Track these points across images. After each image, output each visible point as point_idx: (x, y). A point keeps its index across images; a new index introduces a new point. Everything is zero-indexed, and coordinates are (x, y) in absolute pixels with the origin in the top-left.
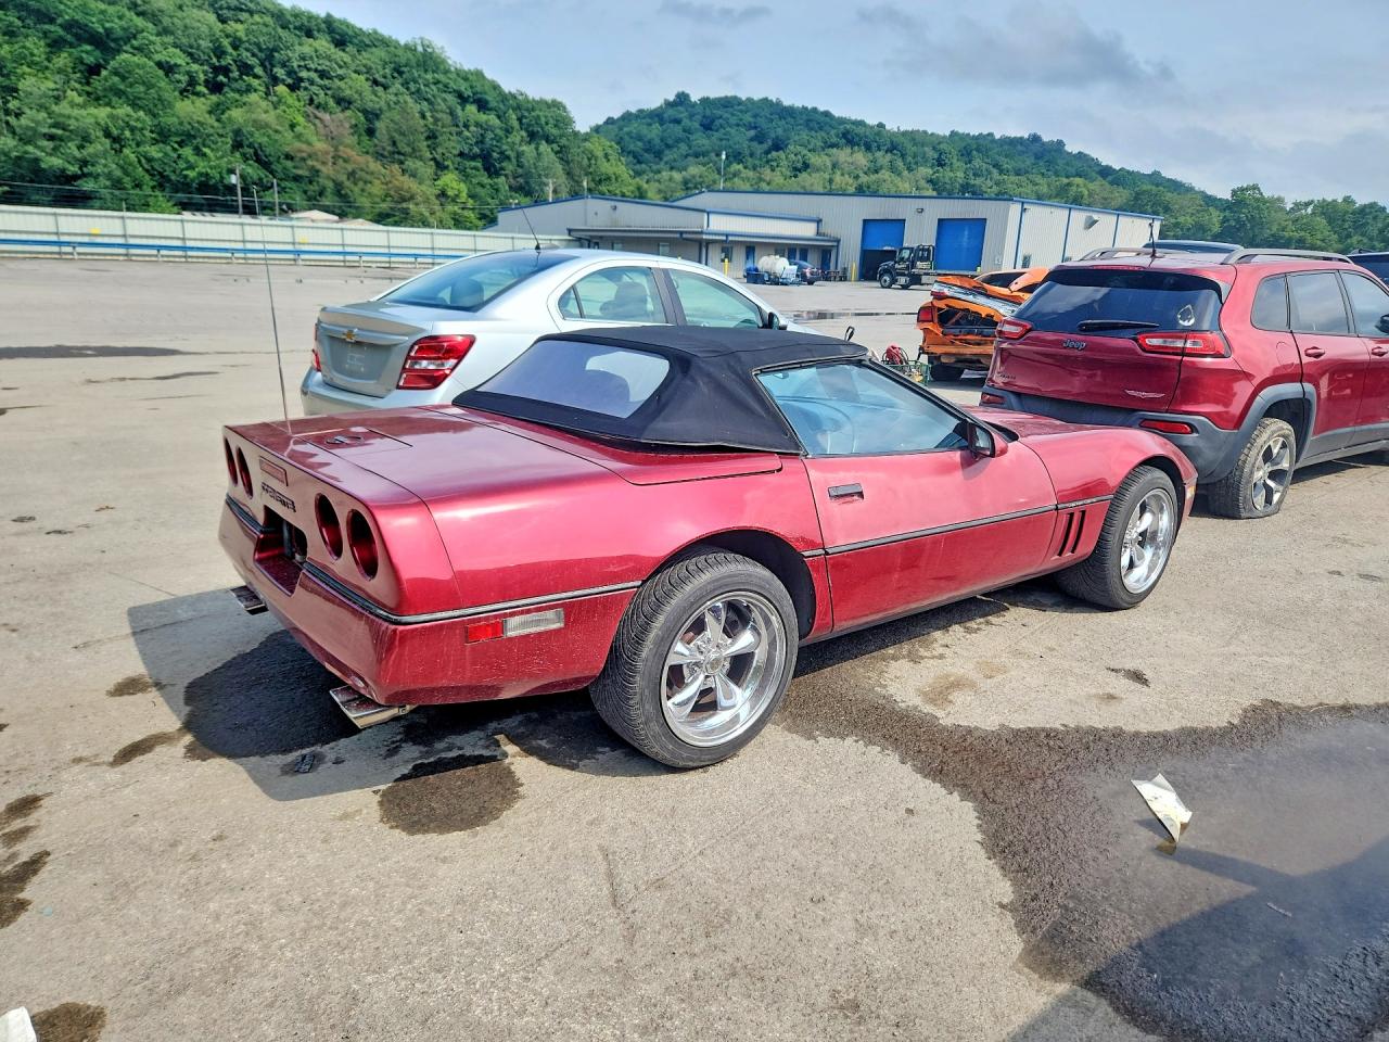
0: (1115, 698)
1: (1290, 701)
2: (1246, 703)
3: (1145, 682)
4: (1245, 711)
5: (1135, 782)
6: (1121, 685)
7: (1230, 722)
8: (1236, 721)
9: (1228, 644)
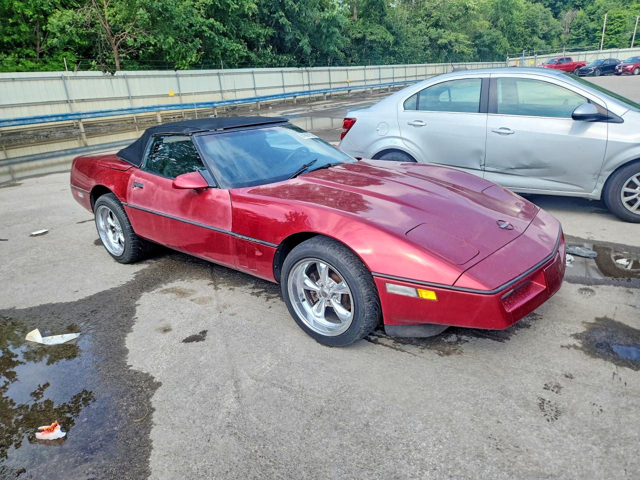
2: (155, 375)
3: (189, 342)
5: (79, 334)
7: (131, 366)
8: (133, 368)
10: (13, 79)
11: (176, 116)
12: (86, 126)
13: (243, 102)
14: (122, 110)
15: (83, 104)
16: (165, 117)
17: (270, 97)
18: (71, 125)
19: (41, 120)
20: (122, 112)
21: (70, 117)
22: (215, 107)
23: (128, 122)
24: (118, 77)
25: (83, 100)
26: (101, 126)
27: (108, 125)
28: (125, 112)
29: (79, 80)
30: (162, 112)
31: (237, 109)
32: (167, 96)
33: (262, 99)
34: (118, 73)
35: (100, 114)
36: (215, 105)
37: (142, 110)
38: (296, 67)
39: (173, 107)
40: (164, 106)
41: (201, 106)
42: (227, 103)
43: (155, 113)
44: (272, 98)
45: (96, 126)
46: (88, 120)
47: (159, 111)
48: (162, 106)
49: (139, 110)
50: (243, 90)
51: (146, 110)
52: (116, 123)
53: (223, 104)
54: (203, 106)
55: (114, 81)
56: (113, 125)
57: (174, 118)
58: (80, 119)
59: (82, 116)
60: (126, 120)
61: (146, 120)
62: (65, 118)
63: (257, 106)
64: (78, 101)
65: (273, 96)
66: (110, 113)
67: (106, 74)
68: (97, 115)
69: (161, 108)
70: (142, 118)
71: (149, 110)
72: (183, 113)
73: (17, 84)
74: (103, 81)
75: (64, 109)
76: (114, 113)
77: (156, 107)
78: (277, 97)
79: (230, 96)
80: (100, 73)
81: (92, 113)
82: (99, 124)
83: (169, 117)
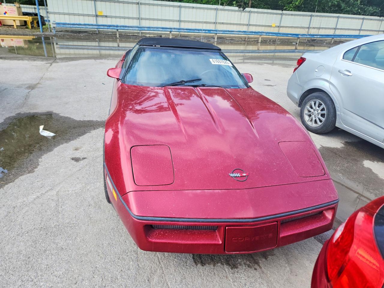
0: (75, 150)
1: (25, 176)
2: (39, 167)
3: (73, 159)
4: (38, 165)
5: (55, 135)
6: (78, 155)
7: (41, 158)
8: (40, 159)
9: (57, 194)
10: (193, 7)
11: (272, 40)
12: (219, 38)
13: (320, 37)
14: (240, 32)
15: (222, 25)
16: (265, 40)
17: (344, 36)
18: (212, 36)
19: (198, 31)
20: (239, 33)
21: (212, 32)
22: (299, 38)
23: (243, 39)
24: (246, 12)
25: (223, 23)
26: (227, 39)
27: (231, 39)
28: (241, 33)
29: (224, 11)
30: (262, 36)
31: (316, 41)
32: (270, 26)
33: (336, 37)
34: (247, 9)
35: (227, 32)
36: (299, 36)
37: (251, 33)
38: (378, 16)
39: (271, 34)
40: (265, 33)
41: (289, 36)
42: (308, 36)
43: (258, 36)
44: (345, 37)
45: (224, 39)
46: (220, 35)
47: (261, 35)
48: (264, 33)
49: (249, 33)
50: (325, 28)
51: (253, 33)
52: (236, 39)
53: (305, 36)
54: (291, 36)
55: (243, 14)
56: (233, 40)
57: (270, 41)
58: (216, 34)
59: (218, 32)
60: (242, 38)
61: (253, 40)
62: (209, 32)
63: (331, 41)
64: (220, 23)
65: (347, 36)
66: (233, 32)
67: (240, 9)
68: (226, 32)
69: (262, 34)
70: (251, 38)
71: (255, 34)
72: (277, 39)
73: (194, 10)
74: (237, 13)
75: (211, 27)
76: (235, 33)
77: (260, 33)
78: (350, 37)
79: (313, 32)
80: (237, 8)
81: (223, 31)
82: (226, 38)
83: (267, 40)
